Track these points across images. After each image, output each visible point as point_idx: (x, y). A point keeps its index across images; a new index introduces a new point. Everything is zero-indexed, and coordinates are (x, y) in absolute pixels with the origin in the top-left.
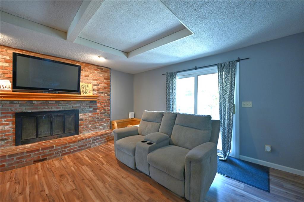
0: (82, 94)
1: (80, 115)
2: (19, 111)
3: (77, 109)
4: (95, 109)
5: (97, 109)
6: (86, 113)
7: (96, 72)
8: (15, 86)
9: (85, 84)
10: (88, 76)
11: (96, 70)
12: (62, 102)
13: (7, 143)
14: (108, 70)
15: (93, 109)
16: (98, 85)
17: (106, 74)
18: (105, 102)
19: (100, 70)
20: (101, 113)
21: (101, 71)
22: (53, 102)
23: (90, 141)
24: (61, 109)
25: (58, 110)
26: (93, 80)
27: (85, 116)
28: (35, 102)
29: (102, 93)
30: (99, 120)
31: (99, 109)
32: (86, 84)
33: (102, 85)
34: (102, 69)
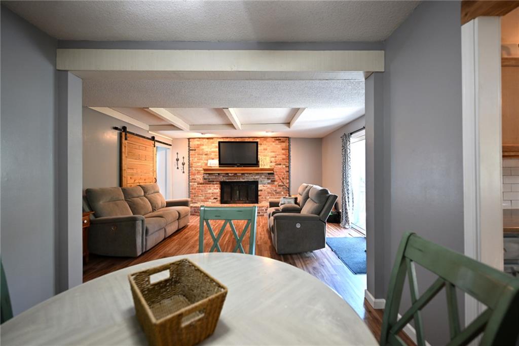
0: (260, 167)
1: (259, 186)
2: (222, 180)
3: (257, 180)
4: (273, 181)
5: (274, 181)
6: (265, 184)
7: (273, 144)
8: (220, 164)
9: (263, 158)
10: (266, 150)
11: (274, 142)
12: (246, 175)
13: (217, 201)
14: (286, 140)
15: (271, 181)
16: (276, 157)
17: (284, 145)
18: (283, 174)
19: (277, 141)
20: (279, 186)
21: (279, 142)
22: (240, 174)
23: (263, 210)
24: (246, 180)
25: (244, 180)
26: (271, 152)
27: (264, 188)
28: (230, 174)
29: (280, 164)
30: (277, 193)
31: (277, 181)
32: (265, 157)
33: (280, 156)
34: (280, 140)
